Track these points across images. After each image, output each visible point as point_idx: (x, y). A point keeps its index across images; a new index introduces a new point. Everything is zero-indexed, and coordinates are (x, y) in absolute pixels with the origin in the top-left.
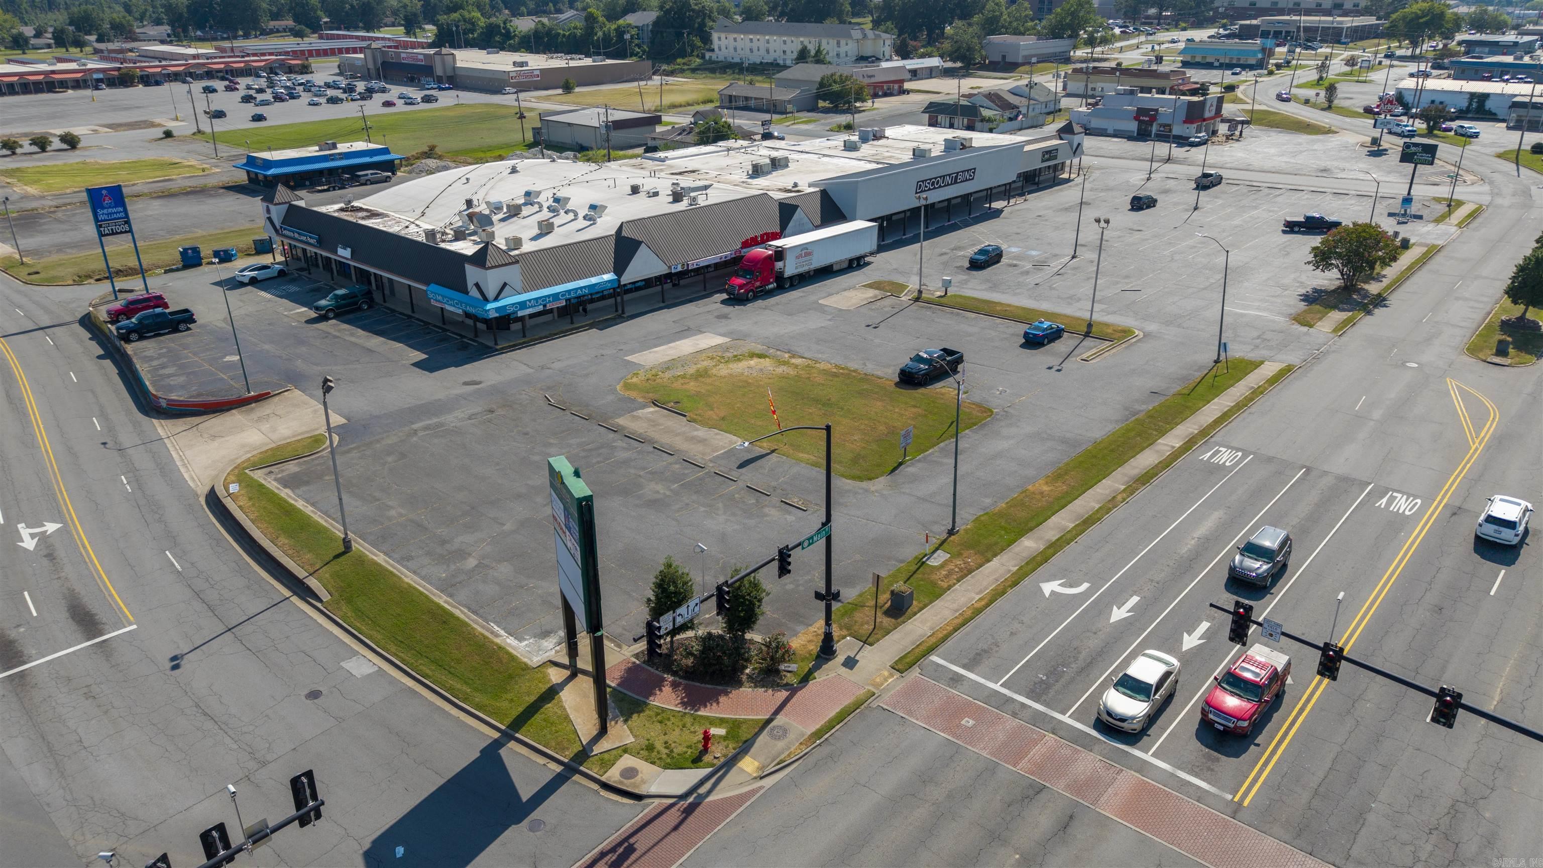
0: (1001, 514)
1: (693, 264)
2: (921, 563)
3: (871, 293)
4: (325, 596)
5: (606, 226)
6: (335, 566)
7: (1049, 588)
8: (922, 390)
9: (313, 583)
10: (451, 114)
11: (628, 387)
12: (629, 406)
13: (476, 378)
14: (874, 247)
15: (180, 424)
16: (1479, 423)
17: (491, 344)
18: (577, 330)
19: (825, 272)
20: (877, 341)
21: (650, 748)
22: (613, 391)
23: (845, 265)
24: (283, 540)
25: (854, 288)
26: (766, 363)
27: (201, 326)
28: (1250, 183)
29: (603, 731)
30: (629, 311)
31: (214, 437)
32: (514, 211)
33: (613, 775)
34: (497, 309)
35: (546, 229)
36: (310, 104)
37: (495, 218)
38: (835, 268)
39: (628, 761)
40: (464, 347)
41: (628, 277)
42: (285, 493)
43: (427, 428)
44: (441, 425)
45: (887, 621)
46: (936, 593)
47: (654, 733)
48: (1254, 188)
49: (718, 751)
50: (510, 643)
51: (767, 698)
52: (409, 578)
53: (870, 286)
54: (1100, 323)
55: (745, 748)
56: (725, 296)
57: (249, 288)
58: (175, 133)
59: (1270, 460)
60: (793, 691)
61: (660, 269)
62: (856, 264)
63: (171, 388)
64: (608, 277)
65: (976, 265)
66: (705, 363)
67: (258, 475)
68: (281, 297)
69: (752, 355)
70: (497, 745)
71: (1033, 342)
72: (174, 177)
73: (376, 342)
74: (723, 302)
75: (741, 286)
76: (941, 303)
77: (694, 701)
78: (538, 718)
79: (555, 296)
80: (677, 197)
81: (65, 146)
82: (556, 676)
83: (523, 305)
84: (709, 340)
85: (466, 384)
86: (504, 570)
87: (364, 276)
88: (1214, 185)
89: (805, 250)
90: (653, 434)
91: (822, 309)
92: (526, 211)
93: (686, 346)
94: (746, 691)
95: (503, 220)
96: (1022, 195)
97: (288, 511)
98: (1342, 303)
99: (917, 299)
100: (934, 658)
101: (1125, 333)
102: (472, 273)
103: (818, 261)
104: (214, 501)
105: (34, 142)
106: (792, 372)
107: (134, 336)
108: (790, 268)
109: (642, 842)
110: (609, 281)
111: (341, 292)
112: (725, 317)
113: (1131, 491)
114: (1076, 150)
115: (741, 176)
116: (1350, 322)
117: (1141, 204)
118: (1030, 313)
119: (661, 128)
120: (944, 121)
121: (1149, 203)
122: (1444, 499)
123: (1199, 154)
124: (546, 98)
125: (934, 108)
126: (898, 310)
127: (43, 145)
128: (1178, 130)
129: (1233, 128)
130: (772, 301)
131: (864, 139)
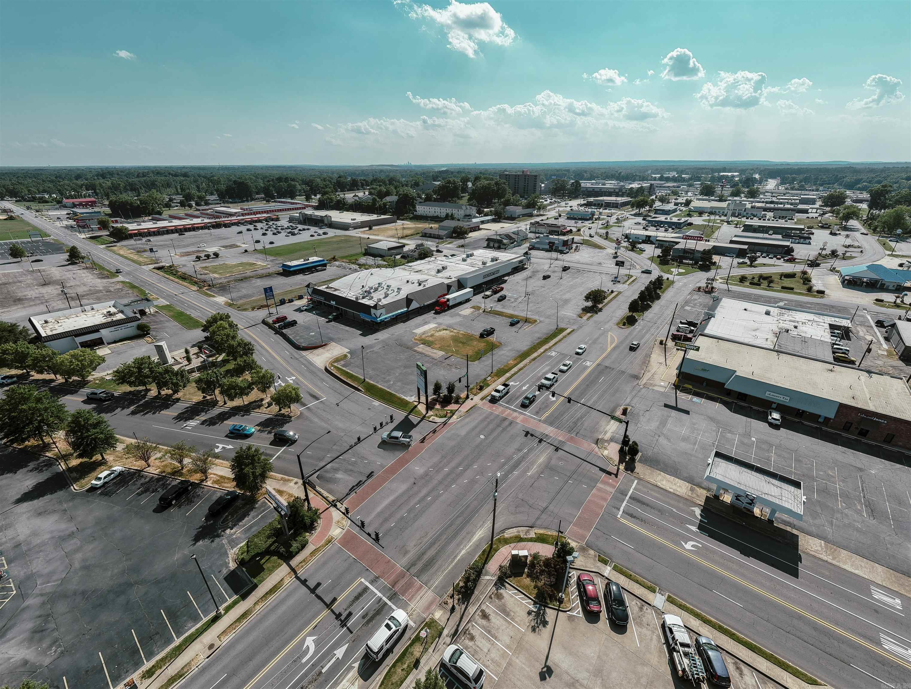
0: (502, 369)
1: (426, 304)
2: (485, 379)
3: (472, 310)
4: (363, 391)
5: (403, 295)
6: (363, 384)
7: (511, 384)
8: (486, 339)
9: (359, 388)
10: (334, 240)
11: (415, 339)
12: (417, 345)
13: (378, 338)
14: (472, 295)
15: (308, 352)
16: (611, 344)
17: (378, 329)
18: (398, 323)
19: (460, 304)
20: (474, 325)
21: (436, 415)
22: (412, 341)
23: (465, 302)
24: (349, 379)
25: (467, 308)
26: (447, 332)
27: (299, 325)
28: (577, 269)
29: (427, 413)
30: (410, 318)
31: (318, 355)
33: (431, 419)
34: (379, 320)
35: (386, 296)
36: (286, 236)
37: (372, 291)
38: (462, 303)
39: (433, 417)
40: (373, 330)
41: (410, 309)
42: (344, 369)
43: (370, 352)
44: (374, 351)
45: (479, 391)
46: (488, 385)
47: (437, 412)
49: (449, 415)
50: (405, 398)
51: (457, 406)
52: (380, 386)
53: (472, 308)
54: (529, 319)
55: (453, 414)
56: (435, 312)
57: (305, 312)
58: (248, 251)
59: (563, 354)
60: (462, 404)
61: (418, 306)
62: (468, 300)
63: (301, 343)
64: (406, 309)
65: (500, 300)
66: (432, 332)
67: (336, 364)
68: (316, 315)
69: (444, 330)
70: (407, 416)
71: (512, 325)
72: (258, 269)
73: (347, 328)
74: (435, 314)
75: (438, 310)
76: (490, 312)
77: (443, 407)
78: (414, 411)
79: (393, 315)
80: (420, 285)
81: (215, 256)
82: (416, 404)
83: (386, 318)
84: (432, 325)
85: (376, 340)
86: (399, 384)
87: (337, 309)
88: (567, 270)
89: (455, 298)
90: (423, 351)
91: (460, 315)
92: (380, 289)
93: (427, 327)
94: (453, 405)
95: (374, 292)
96: (512, 274)
97: (347, 373)
98: (591, 311)
99: (484, 312)
101: (536, 321)
102: (373, 311)
103: (458, 301)
104: (327, 371)
105: (205, 255)
106: (454, 334)
107: (283, 328)
108: (451, 303)
109: (437, 429)
111: (334, 314)
112: (435, 318)
113: (530, 362)
114: (529, 259)
115: (434, 273)
116: (591, 316)
117: (545, 278)
118: (516, 316)
119: (406, 249)
120: (492, 245)
121: (549, 277)
122: (597, 362)
123: (565, 257)
124: (364, 232)
125: (489, 240)
126: (479, 315)
127: (208, 256)
128: (560, 248)
129: (577, 246)
130: (447, 313)
131: (468, 256)
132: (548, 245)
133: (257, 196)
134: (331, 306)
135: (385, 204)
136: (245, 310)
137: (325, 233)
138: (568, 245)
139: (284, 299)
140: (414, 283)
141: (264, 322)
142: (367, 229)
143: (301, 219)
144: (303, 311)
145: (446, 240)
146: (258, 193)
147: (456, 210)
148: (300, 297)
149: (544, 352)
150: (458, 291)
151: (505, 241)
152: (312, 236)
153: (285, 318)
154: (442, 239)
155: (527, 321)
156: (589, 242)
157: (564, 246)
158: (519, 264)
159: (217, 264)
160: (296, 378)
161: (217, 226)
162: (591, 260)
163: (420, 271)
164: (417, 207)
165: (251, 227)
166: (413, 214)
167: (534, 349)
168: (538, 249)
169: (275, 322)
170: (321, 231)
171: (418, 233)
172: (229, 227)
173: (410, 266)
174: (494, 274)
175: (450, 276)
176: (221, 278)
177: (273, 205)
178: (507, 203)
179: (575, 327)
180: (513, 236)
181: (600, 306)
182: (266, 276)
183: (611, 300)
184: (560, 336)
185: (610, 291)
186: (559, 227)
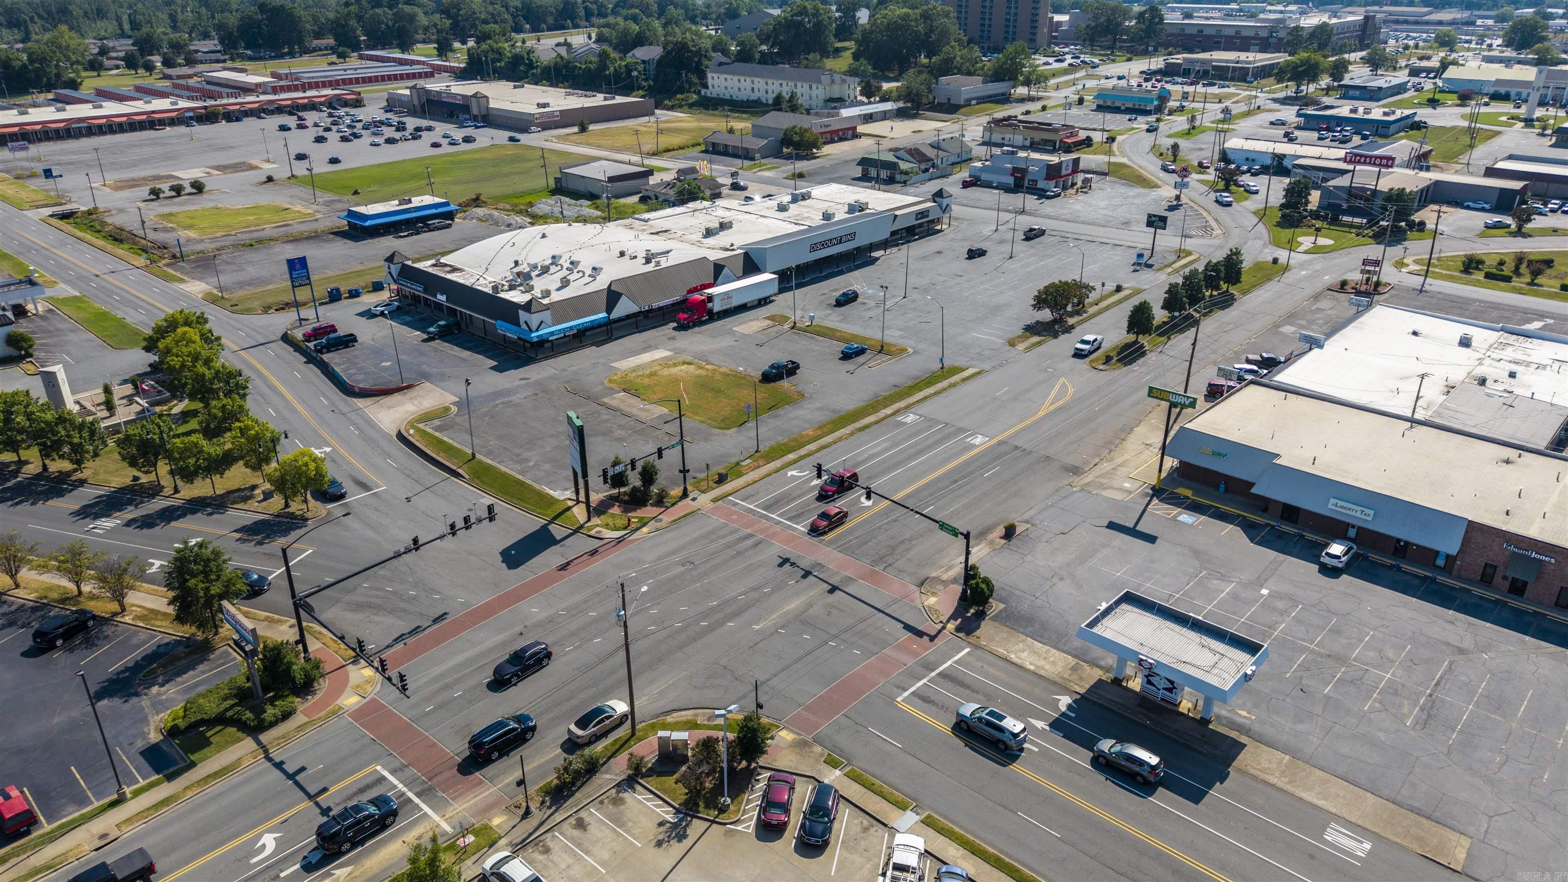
0: (784, 444)
1: (655, 305)
2: (738, 464)
3: (768, 322)
4: (467, 477)
5: (602, 283)
6: (470, 464)
7: (790, 474)
8: (773, 384)
9: (460, 471)
10: (488, 156)
11: (610, 381)
12: (611, 392)
13: (527, 376)
14: (776, 290)
15: (369, 401)
16: (1055, 401)
17: (534, 356)
18: (584, 347)
19: (743, 308)
20: (759, 355)
21: (607, 525)
22: (603, 384)
23: (756, 303)
24: (441, 454)
25: (757, 319)
26: (691, 368)
27: (361, 344)
28: (1063, 234)
29: (589, 520)
30: (615, 334)
31: (390, 408)
32: (545, 270)
33: (592, 533)
34: (537, 337)
35: (565, 283)
36: (371, 145)
37: (533, 274)
38: (749, 305)
39: (598, 529)
40: (519, 358)
41: (615, 314)
42: (437, 434)
43: (503, 403)
44: (510, 402)
45: (715, 485)
46: (740, 475)
47: (610, 521)
48: (1065, 239)
49: (633, 526)
50: (551, 492)
51: (658, 510)
52: (503, 469)
53: (767, 318)
54: (888, 344)
55: (645, 525)
56: (675, 325)
57: (380, 318)
58: (275, 178)
59: (931, 420)
60: (667, 508)
61: (634, 309)
62: (764, 302)
63: (358, 382)
64: (604, 315)
65: (840, 303)
66: (656, 368)
67: (421, 426)
68: (402, 324)
69: (684, 363)
70: (546, 525)
71: (846, 356)
73: (466, 354)
74: (674, 329)
75: (685, 319)
76: (806, 330)
77: (626, 511)
78: (563, 517)
79: (571, 328)
80: (648, 261)
81: (194, 191)
82: (570, 503)
83: (552, 333)
84: (660, 354)
85: (521, 379)
86: (547, 466)
87: (452, 312)
88: (1037, 236)
89: (728, 295)
90: (622, 406)
91: (733, 333)
92: (553, 269)
93: (646, 357)
94: (649, 508)
95: (538, 276)
96: (897, 245)
97: (442, 442)
98: (1045, 330)
99: (793, 328)
100: (730, 498)
101: (903, 350)
102: (523, 315)
103: (736, 302)
104: (400, 437)
105: (172, 188)
106: (703, 373)
107: (325, 350)
108: (717, 307)
109: (601, 550)
110: (603, 318)
111: (442, 323)
112: (673, 338)
113: (852, 434)
114: (945, 209)
115: (698, 236)
116: (1039, 344)
117: (974, 254)
118: (855, 337)
119: (653, 180)
120: (873, 172)
121: (981, 253)
122: (1000, 438)
123: (1048, 207)
124: (564, 138)
125: (864, 162)
126: (779, 335)
127: (178, 190)
128: (1041, 184)
129: (1086, 181)
130: (704, 328)
131: (795, 200)
132: (1012, 175)
133: (316, 42)
134: (439, 306)
135: (629, 69)
136: (249, 311)
137: (468, 140)
138: (1061, 177)
139: (338, 290)
140: (635, 257)
141: (286, 338)
142: (576, 129)
143: (416, 102)
144: (375, 316)
145: (763, 161)
146: (318, 35)
147: (806, 86)
148: (377, 287)
149: (894, 414)
150: (739, 278)
151: (904, 166)
152: (436, 145)
153: (333, 329)
154: (753, 159)
155: (882, 349)
156: (1124, 171)
157: (1048, 178)
158: (916, 220)
159: (197, 207)
160: (334, 450)
161: (208, 117)
162: (1110, 214)
163: (666, 231)
164: (709, 75)
165: (291, 121)
166: (700, 92)
167: (873, 408)
168: (988, 185)
169: (308, 337)
170: (458, 134)
171: (699, 144)
172: (238, 120)
173: (646, 221)
174: (841, 242)
175: (732, 245)
176: (202, 241)
177: (354, 66)
178: (946, 68)
179: (986, 366)
180: (931, 153)
181: (1071, 321)
182: (309, 238)
183: (1108, 308)
184: (945, 383)
185: (1111, 286)
186: (1056, 131)
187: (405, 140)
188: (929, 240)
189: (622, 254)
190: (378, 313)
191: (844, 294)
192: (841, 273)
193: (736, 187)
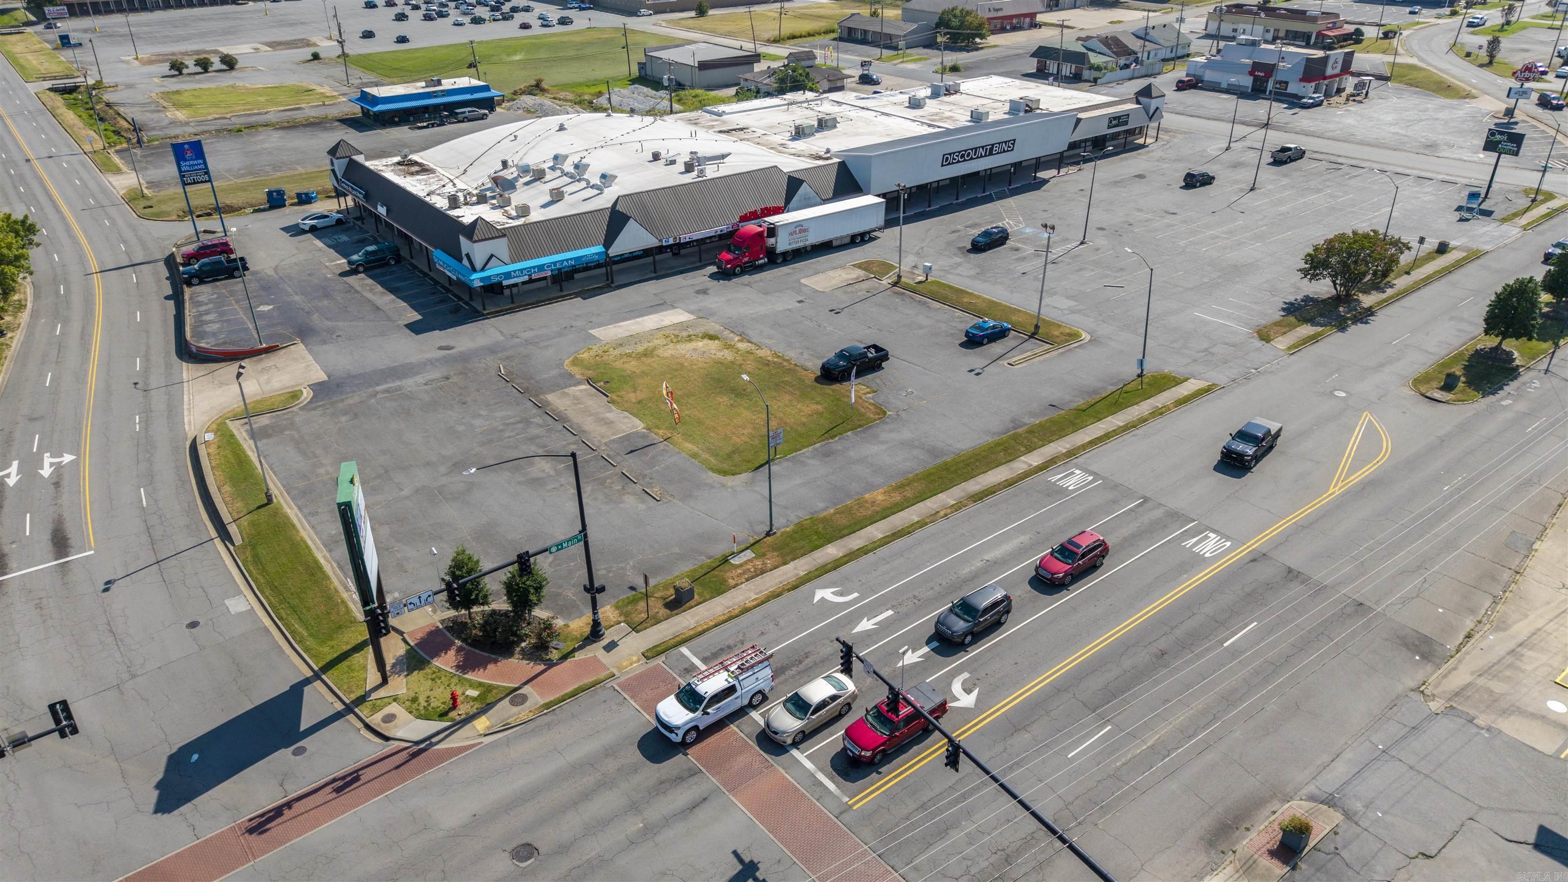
0: (824, 520)
1: (685, 238)
2: (725, 560)
3: (861, 273)
4: (238, 540)
5: (606, 200)
6: (254, 517)
7: (820, 594)
8: (836, 386)
9: (233, 529)
10: (577, 39)
11: (576, 362)
12: (566, 382)
13: (451, 344)
14: (881, 222)
15: (203, 368)
16: (1357, 464)
18: (563, 298)
19: (826, 248)
20: (829, 329)
21: (414, 700)
22: (560, 365)
23: (848, 240)
24: (227, 488)
25: (842, 267)
26: (713, 345)
27: (255, 273)
28: (1333, 158)
29: (384, 681)
30: (618, 280)
31: (221, 384)
32: (539, 175)
33: (375, 720)
34: (482, 279)
35: (557, 196)
36: (455, 24)
37: (521, 181)
38: (835, 244)
39: (394, 708)
40: (457, 310)
41: (614, 251)
42: (248, 444)
43: (387, 391)
44: (400, 388)
45: (663, 612)
46: (720, 589)
47: (424, 688)
48: (1336, 165)
49: (463, 709)
51: (532, 668)
53: (859, 266)
54: (1049, 324)
55: (486, 709)
56: (713, 269)
57: (309, 235)
58: (322, 55)
59: (1116, 486)
60: (550, 665)
61: (651, 241)
62: (860, 239)
64: (599, 249)
65: (977, 247)
66: (657, 342)
67: (235, 426)
68: (330, 246)
69: (706, 335)
70: (307, 681)
71: (973, 341)
72: (303, 106)
73: (388, 299)
74: (713, 276)
75: (728, 262)
76: (914, 289)
77: (466, 666)
78: (344, 665)
79: (541, 268)
80: (689, 168)
81: (225, 67)
83: (508, 275)
84: (675, 317)
85: (441, 348)
86: (382, 532)
88: (1291, 160)
89: (800, 227)
90: (570, 412)
91: (800, 289)
92: (549, 175)
93: (651, 322)
94: (513, 662)
95: (527, 184)
96: (1077, 163)
97: (242, 461)
98: (1321, 315)
99: (895, 284)
100: (684, 650)
101: (1073, 336)
102: (466, 243)
103: (813, 238)
104: (193, 444)
105: (198, 63)
106: (728, 355)
107: (195, 281)
108: (782, 244)
109: (366, 775)
110: (596, 254)
111: (373, 249)
112: (704, 292)
113: (958, 507)
114: (1153, 115)
115: (783, 137)
116: (1313, 339)
117: (1194, 181)
118: (993, 307)
119: (758, 67)
120: (1052, 67)
121: (1206, 180)
122: (1255, 544)
123: (1304, 119)
125: (1043, 53)
126: (872, 294)
127: (204, 65)
128: (1292, 89)
129: (1360, 86)
130: (757, 277)
131: (935, 95)
132: (1251, 73)
136: (160, 216)
137: (563, 21)
138: (1325, 78)
139: (280, 193)
140: (673, 162)
141: (173, 259)
142: (693, 14)
145: (908, 51)
149: (1043, 466)
150: (825, 201)
151: (1095, 59)
152: (525, 26)
153: (226, 248)
154: (896, 48)
155: (1037, 332)
156: (1415, 75)
157: (1306, 79)
158: (1109, 127)
159: (213, 86)
160: (76, 462)
162: (1403, 132)
163: (741, 129)
167: (1005, 450)
168: (1215, 88)
169: (192, 257)
170: (555, 15)
171: (833, 31)
173: (719, 115)
174: (991, 154)
175: (828, 151)
176: (187, 124)
179: (1220, 377)
180: (1134, 44)
181: (1367, 300)
183: (1428, 281)
184: (1144, 408)
185: (1432, 244)
186: (1314, 19)
187: (494, 20)
188: (1126, 159)
189: (656, 157)
190: (307, 228)
191: (986, 234)
192: (989, 199)
193: (866, 80)
